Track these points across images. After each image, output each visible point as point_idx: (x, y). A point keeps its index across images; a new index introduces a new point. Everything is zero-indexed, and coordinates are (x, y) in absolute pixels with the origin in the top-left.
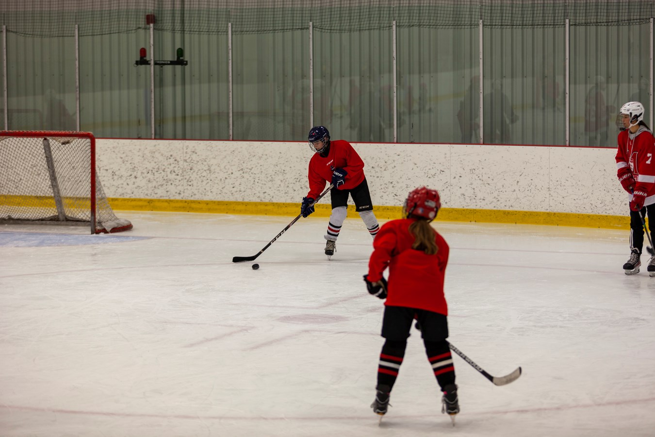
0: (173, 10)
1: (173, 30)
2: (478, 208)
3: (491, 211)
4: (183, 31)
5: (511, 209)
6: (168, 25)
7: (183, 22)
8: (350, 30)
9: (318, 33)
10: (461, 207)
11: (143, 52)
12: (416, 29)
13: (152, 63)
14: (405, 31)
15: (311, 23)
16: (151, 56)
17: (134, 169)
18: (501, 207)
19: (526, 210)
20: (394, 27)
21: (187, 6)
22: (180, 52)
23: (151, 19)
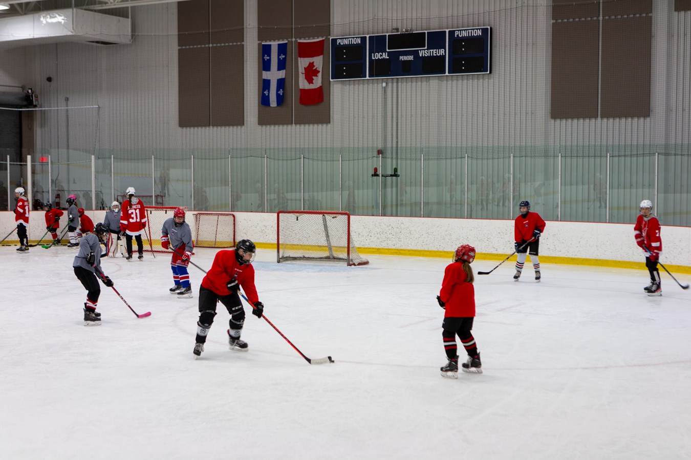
0: (392, 147)
1: (392, 158)
2: (557, 256)
3: (564, 258)
4: (397, 158)
5: (575, 257)
6: (389, 155)
7: (397, 153)
8: (487, 159)
9: (470, 160)
10: (547, 255)
11: (376, 170)
12: (524, 158)
13: (381, 175)
14: (518, 159)
15: (466, 155)
16: (380, 172)
17: (370, 232)
18: (570, 255)
19: (584, 257)
20: (512, 157)
21: (399, 146)
22: (396, 170)
23: (380, 152)
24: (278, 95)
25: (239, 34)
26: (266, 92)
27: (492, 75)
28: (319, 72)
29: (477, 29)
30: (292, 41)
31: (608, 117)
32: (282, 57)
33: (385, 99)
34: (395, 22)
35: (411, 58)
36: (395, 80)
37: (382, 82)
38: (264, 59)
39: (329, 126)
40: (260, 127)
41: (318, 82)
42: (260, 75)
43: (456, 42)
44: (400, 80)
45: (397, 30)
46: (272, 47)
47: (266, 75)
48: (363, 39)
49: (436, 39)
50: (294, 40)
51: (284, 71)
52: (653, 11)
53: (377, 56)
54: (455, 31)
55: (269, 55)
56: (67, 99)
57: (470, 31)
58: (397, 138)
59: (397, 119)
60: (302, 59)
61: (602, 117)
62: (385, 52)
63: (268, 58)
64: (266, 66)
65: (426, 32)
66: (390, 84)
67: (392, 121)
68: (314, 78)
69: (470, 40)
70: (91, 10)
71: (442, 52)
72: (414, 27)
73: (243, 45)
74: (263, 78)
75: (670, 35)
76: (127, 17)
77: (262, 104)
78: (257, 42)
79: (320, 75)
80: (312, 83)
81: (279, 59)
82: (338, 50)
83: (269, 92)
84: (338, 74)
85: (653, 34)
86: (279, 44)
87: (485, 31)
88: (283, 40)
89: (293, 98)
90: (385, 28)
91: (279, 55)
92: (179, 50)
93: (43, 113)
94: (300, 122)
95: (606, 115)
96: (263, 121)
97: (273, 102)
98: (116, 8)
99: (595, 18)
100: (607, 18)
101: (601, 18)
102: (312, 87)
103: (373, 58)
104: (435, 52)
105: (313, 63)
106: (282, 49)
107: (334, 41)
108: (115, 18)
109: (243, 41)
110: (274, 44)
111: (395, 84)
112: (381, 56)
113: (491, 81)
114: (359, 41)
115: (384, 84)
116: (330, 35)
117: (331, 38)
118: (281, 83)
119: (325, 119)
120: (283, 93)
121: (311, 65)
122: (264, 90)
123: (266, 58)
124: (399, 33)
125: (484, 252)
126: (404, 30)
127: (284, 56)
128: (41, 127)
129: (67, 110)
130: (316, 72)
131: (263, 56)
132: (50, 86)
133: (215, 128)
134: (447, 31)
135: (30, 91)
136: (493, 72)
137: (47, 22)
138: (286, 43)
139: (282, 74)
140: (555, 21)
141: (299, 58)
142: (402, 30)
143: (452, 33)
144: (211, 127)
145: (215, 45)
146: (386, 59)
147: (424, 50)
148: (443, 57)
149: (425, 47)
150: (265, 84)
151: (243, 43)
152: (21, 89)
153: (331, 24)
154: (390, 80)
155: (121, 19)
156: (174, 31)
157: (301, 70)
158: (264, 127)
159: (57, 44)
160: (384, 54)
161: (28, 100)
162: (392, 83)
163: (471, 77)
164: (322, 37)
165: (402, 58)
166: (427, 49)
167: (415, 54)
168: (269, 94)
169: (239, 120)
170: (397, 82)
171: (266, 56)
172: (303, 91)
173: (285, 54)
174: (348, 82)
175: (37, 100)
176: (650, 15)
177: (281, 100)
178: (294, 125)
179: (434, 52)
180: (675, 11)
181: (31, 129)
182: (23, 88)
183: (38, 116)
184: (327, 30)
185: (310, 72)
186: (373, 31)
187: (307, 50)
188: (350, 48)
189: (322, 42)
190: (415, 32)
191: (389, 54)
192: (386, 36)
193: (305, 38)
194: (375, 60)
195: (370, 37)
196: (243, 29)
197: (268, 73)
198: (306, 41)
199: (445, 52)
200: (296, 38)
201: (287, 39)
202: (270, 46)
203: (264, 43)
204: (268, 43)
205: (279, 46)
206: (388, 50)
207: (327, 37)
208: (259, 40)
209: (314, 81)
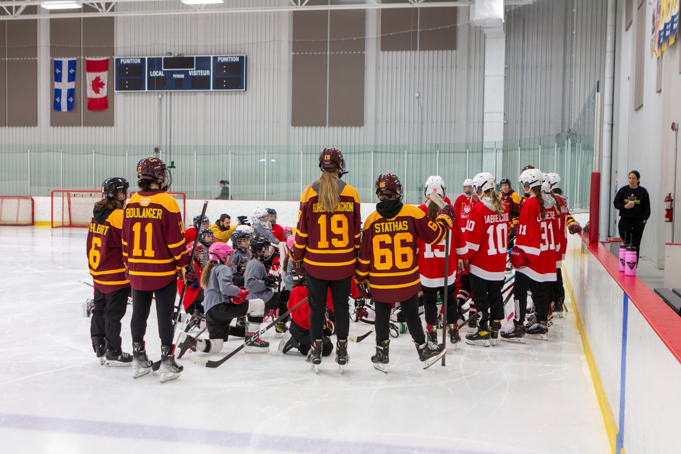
0: (166, 145)
4: (170, 154)
7: (170, 149)
21: (172, 143)
22: (173, 163)
24: (68, 102)
25: (34, 51)
26: (58, 100)
27: (247, 92)
28: (104, 84)
29: (235, 56)
30: (81, 59)
31: (333, 126)
32: (72, 71)
33: (161, 107)
34: (168, 47)
35: (182, 76)
36: (169, 94)
37: (158, 95)
38: (55, 73)
39: (113, 128)
40: (52, 127)
41: (103, 92)
42: (52, 85)
43: (219, 65)
44: (173, 93)
45: (171, 54)
46: (63, 63)
47: (57, 85)
49: (203, 62)
51: (74, 83)
52: (366, 50)
53: (155, 74)
54: (217, 57)
55: (61, 69)
57: (230, 58)
58: (170, 138)
60: (90, 73)
61: (329, 126)
62: (161, 70)
63: (60, 71)
64: (58, 78)
65: (195, 56)
66: (165, 96)
68: (100, 89)
69: (230, 65)
71: (207, 73)
72: (184, 52)
73: (37, 60)
74: (55, 87)
75: (377, 68)
77: (54, 109)
78: (49, 58)
79: (105, 87)
80: (98, 93)
81: (69, 73)
82: (121, 67)
83: (60, 99)
84: (121, 87)
85: (365, 67)
86: (69, 61)
87: (241, 58)
88: (73, 57)
89: (82, 105)
90: (161, 52)
91: (69, 69)
94: (87, 124)
95: (332, 124)
96: (54, 123)
97: (64, 108)
99: (324, 53)
100: (333, 53)
101: (328, 53)
102: (98, 96)
103: (151, 75)
105: (99, 77)
106: (72, 65)
107: (118, 60)
109: (37, 56)
110: (65, 61)
111: (169, 96)
112: (157, 73)
113: (246, 96)
114: (139, 61)
115: (160, 96)
116: (113, 55)
117: (115, 58)
118: (71, 93)
119: (110, 122)
120: (73, 101)
121: (98, 79)
122: (56, 97)
123: (58, 71)
124: (172, 56)
126: (176, 54)
127: (73, 71)
130: (102, 85)
131: (55, 70)
133: (11, 128)
134: (212, 57)
136: (247, 89)
138: (75, 61)
139: (72, 85)
140: (294, 53)
141: (87, 73)
143: (215, 58)
144: (7, 127)
145: (10, 59)
146: (162, 77)
147: (194, 70)
148: (208, 77)
149: (193, 68)
150: (58, 93)
151: (36, 58)
153: (115, 47)
154: (165, 93)
157: (89, 82)
158: (56, 128)
160: (160, 72)
162: (167, 95)
163: (230, 93)
164: (107, 56)
165: (175, 76)
166: (196, 70)
167: (186, 73)
168: (60, 101)
169: (32, 121)
170: (171, 95)
171: (57, 69)
172: (91, 100)
173: (75, 69)
174: (129, 93)
176: (363, 52)
177: (70, 106)
178: (82, 126)
179: (201, 73)
180: (381, 50)
184: (111, 51)
185: (97, 85)
186: (150, 53)
187: (92, 67)
188: (132, 66)
189: (107, 61)
190: (185, 56)
191: (164, 72)
192: (162, 58)
193: (92, 57)
194: (153, 77)
195: (148, 59)
196: (36, 47)
197: (60, 83)
198: (94, 59)
199: (210, 73)
200: (84, 56)
201: (76, 57)
202: (61, 62)
203: (55, 59)
204: (59, 59)
205: (69, 62)
206: (163, 69)
207: (111, 56)
208: (51, 56)
209: (100, 92)
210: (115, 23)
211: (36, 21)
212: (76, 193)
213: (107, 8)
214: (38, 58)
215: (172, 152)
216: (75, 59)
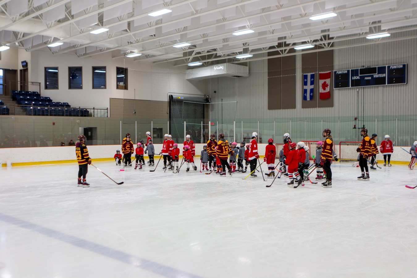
0: (361, 116)
1: (361, 121)
4: (363, 121)
6: (360, 119)
7: (364, 119)
16: (357, 127)
17: (352, 152)
21: (365, 115)
23: (356, 118)
24: (310, 96)
25: (294, 71)
26: (305, 95)
27: (407, 84)
29: (400, 65)
30: (317, 73)
32: (312, 80)
33: (358, 96)
34: (362, 63)
35: (370, 78)
36: (362, 88)
37: (357, 89)
38: (304, 81)
39: (333, 108)
40: (303, 109)
41: (328, 89)
42: (303, 87)
43: (391, 71)
44: (365, 88)
45: (364, 66)
46: (308, 76)
47: (305, 87)
48: (348, 71)
49: (381, 70)
50: (317, 72)
51: (313, 85)
53: (355, 78)
55: (307, 79)
56: (222, 100)
57: (397, 66)
58: (364, 112)
59: (364, 104)
60: (321, 80)
62: (358, 76)
63: (306, 80)
64: (305, 83)
65: (377, 67)
66: (360, 90)
67: (361, 105)
68: (326, 88)
69: (397, 70)
70: (234, 64)
71: (384, 75)
72: (371, 65)
73: (295, 76)
76: (247, 66)
77: (304, 99)
78: (301, 74)
79: (329, 86)
80: (325, 90)
81: (311, 81)
82: (337, 76)
83: (306, 94)
84: (337, 86)
87: (404, 66)
88: (313, 72)
89: (317, 97)
90: (358, 66)
91: (311, 79)
92: (268, 78)
93: (213, 105)
94: (319, 107)
96: (304, 106)
97: (308, 99)
98: (244, 62)
102: (325, 91)
103: (353, 79)
104: (381, 75)
105: (326, 82)
106: (312, 76)
107: (335, 72)
108: (242, 66)
109: (295, 73)
110: (309, 75)
111: (362, 90)
113: (407, 87)
114: (346, 72)
115: (358, 90)
116: (333, 70)
118: (312, 91)
119: (332, 105)
120: (313, 95)
121: (325, 82)
122: (304, 94)
123: (305, 80)
124: (364, 68)
125: (405, 161)
126: (367, 66)
127: (313, 79)
128: (212, 111)
129: (222, 103)
130: (327, 85)
131: (304, 79)
132: (215, 94)
133: (283, 110)
134: (387, 66)
135: (208, 97)
137: (216, 69)
138: (314, 74)
139: (312, 87)
141: (320, 80)
142: (366, 66)
143: (389, 67)
144: (282, 109)
145: (283, 76)
146: (359, 79)
147: (376, 75)
148: (385, 78)
149: (376, 73)
150: (305, 91)
152: (204, 96)
153: (334, 65)
154: (360, 88)
155: (245, 66)
156: (266, 70)
157: (321, 85)
158: (304, 109)
159: (218, 78)
161: (207, 100)
162: (361, 89)
163: (397, 86)
164: (330, 71)
165: (366, 78)
166: (378, 74)
167: (372, 76)
169: (293, 106)
170: (364, 89)
172: (321, 94)
173: (314, 78)
174: (341, 89)
175: (210, 100)
177: (311, 97)
178: (317, 108)
181: (208, 112)
182: (205, 95)
183: (210, 107)
184: (332, 67)
185: (325, 86)
186: (352, 67)
187: (322, 77)
188: (342, 75)
189: (330, 73)
190: (372, 67)
191: (360, 77)
192: (358, 69)
193: (322, 72)
194: (354, 80)
195: (351, 70)
196: (295, 69)
197: (306, 86)
198: (323, 73)
199: (386, 75)
200: (318, 71)
201: (315, 72)
202: (307, 75)
203: (304, 74)
204: (306, 74)
205: (311, 75)
206: (359, 75)
207: (332, 70)
208: (302, 73)
209: (326, 89)
210: (334, 53)
211: (295, 55)
212: (312, 142)
213: (328, 46)
214: (296, 74)
215: (364, 120)
216: (314, 73)
